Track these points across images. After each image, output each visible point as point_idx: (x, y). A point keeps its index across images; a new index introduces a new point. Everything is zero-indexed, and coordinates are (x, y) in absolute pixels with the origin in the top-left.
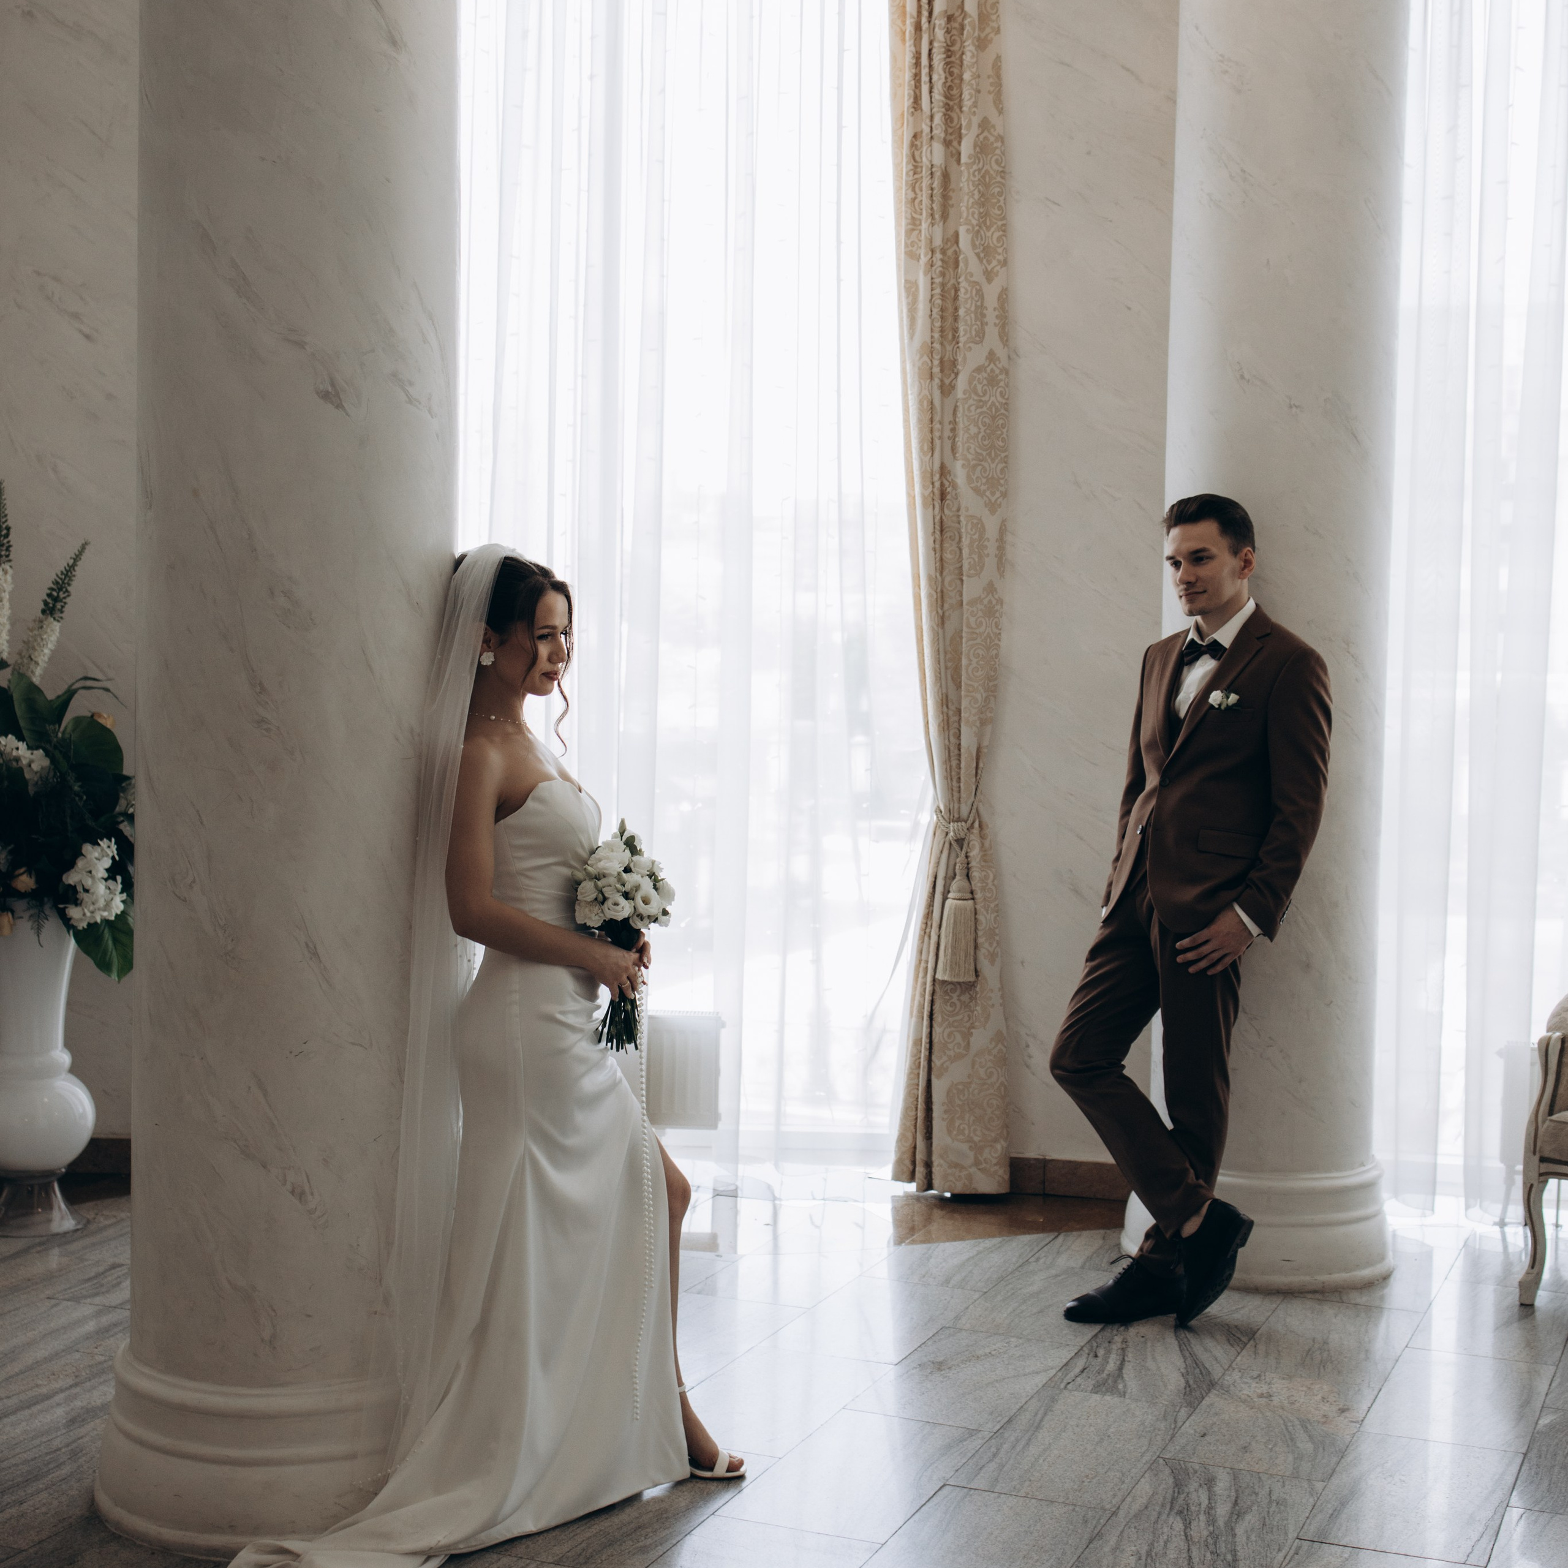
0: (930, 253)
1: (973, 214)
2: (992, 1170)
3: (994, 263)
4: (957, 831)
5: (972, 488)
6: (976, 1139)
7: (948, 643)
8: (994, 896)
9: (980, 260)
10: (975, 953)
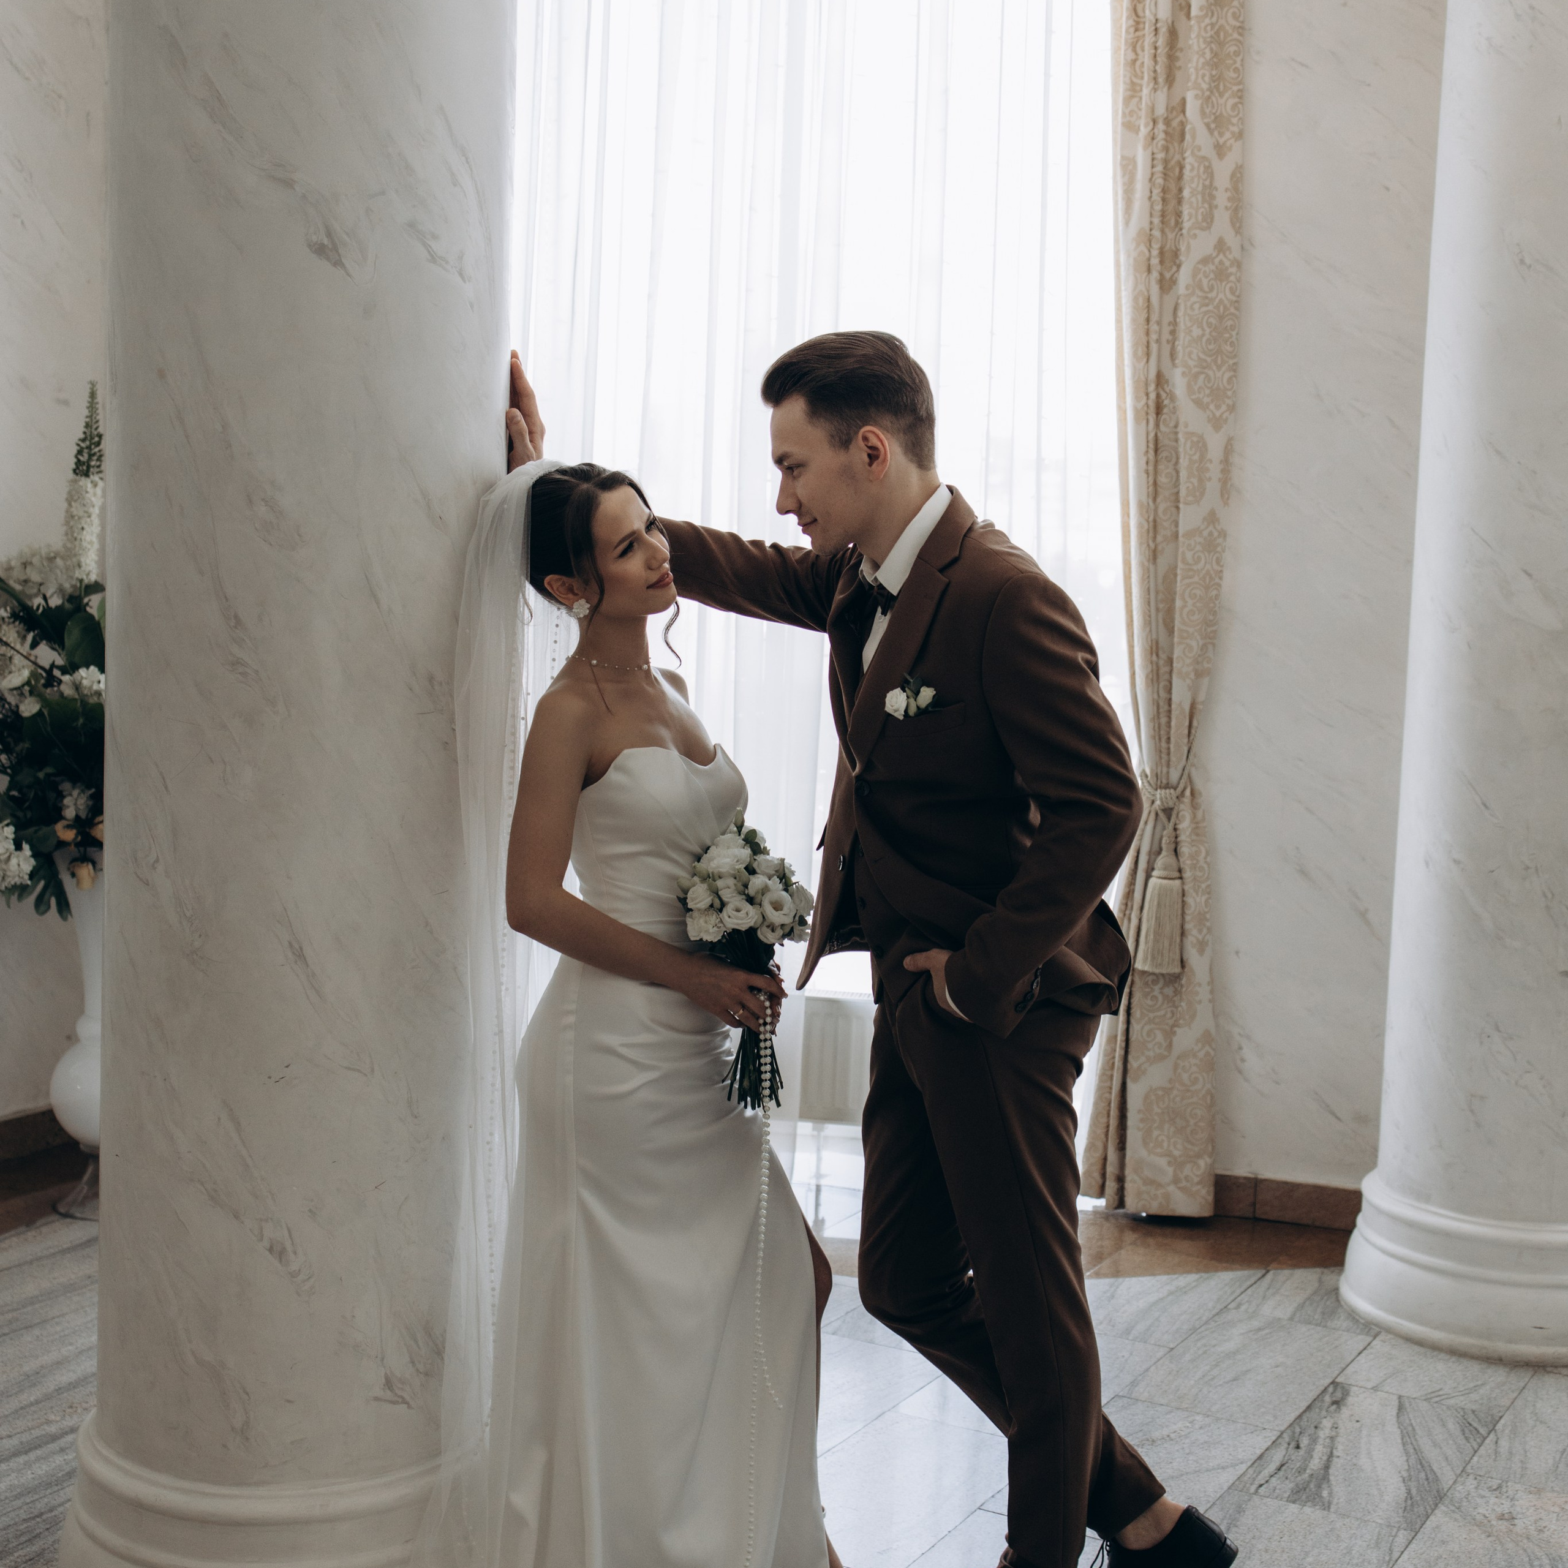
0: (1151, 124)
1: (1204, 76)
2: (1195, 1189)
3: (1227, 135)
4: (1164, 800)
5: (1193, 400)
6: (1177, 1153)
7: (1160, 581)
8: (1206, 876)
9: (1211, 131)
10: (1182, 941)
